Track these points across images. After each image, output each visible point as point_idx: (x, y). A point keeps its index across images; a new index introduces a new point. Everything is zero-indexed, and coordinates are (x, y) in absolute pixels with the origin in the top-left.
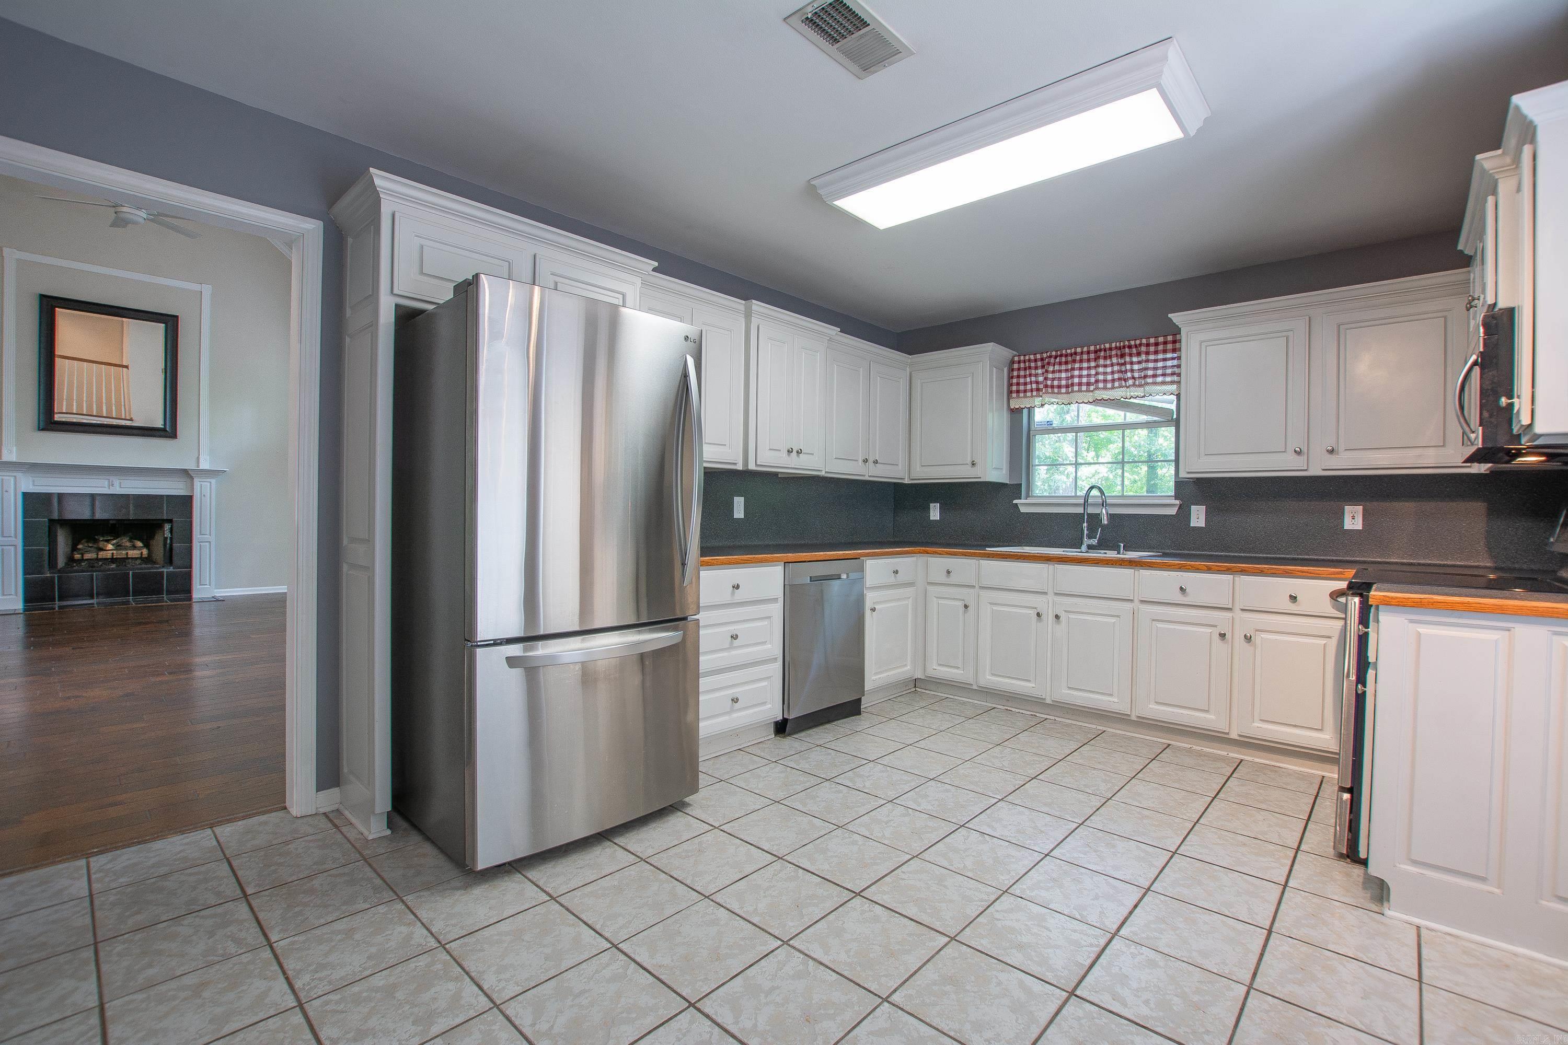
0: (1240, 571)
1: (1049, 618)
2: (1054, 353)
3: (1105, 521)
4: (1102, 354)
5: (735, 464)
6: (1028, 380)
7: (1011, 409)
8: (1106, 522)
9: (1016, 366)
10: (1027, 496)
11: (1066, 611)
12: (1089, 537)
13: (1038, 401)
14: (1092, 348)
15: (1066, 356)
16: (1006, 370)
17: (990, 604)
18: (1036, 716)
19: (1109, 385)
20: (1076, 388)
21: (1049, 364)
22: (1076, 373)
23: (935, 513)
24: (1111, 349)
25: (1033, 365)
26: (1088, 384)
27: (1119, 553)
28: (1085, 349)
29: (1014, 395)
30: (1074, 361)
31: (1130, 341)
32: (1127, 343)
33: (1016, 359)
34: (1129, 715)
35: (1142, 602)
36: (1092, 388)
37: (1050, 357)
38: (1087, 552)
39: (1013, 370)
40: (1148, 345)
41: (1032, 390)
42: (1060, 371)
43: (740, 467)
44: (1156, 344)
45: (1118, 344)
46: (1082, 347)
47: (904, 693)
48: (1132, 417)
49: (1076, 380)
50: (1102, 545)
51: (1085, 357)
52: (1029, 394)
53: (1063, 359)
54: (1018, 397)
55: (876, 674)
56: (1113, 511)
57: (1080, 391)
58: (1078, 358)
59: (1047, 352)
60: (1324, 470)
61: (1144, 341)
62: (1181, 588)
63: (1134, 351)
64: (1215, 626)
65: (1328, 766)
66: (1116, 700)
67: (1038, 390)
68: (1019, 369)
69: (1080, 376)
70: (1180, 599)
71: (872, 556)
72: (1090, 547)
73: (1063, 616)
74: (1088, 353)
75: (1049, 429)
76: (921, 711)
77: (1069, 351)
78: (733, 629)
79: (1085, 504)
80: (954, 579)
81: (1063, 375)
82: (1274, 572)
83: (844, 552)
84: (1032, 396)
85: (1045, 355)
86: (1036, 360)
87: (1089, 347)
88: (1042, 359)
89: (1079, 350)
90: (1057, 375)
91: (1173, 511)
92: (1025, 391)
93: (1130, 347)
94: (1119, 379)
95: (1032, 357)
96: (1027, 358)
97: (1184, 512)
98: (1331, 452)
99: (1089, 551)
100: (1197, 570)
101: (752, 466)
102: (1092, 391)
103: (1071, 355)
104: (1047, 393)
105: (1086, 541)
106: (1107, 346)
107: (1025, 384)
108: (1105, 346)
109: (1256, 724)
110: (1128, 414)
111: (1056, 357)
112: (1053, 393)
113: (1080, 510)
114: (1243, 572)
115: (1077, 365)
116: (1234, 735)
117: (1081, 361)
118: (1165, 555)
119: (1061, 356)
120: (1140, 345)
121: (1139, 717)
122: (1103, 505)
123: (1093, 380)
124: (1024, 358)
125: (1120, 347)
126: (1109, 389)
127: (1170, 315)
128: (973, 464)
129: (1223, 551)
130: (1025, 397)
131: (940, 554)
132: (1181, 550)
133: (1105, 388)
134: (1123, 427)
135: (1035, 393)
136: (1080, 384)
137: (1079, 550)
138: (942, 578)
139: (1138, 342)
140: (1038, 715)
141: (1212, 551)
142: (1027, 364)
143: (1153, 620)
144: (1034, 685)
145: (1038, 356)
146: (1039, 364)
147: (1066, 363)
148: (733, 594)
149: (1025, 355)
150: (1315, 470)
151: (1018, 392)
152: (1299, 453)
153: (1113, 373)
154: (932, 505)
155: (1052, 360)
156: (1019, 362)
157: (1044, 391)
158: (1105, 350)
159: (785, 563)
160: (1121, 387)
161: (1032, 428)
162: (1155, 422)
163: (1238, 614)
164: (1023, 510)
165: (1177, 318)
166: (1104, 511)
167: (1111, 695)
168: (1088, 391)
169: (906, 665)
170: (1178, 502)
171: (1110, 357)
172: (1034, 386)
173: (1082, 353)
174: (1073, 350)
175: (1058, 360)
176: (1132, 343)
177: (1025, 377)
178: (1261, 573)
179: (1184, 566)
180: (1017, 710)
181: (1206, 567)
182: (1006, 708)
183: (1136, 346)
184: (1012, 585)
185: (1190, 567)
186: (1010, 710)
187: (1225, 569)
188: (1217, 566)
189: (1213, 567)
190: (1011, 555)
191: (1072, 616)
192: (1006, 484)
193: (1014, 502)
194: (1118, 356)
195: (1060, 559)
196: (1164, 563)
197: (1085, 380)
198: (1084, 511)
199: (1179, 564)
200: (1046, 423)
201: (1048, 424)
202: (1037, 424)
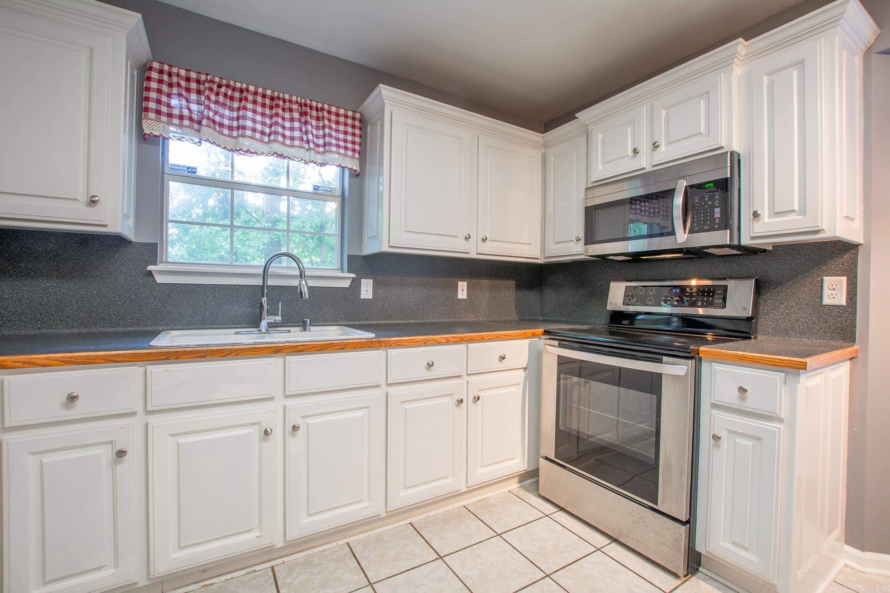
0: (470, 340)
1: (279, 433)
2: (216, 80)
3: (305, 296)
4: (280, 103)
6: (175, 101)
7: (142, 132)
8: (307, 296)
9: (153, 75)
10: (165, 261)
11: (303, 417)
12: (269, 313)
15: (234, 89)
17: (172, 435)
18: (255, 571)
19: (289, 142)
21: (209, 90)
22: (246, 114)
24: (291, 102)
25: (183, 83)
26: (263, 133)
28: (260, 91)
29: (149, 115)
30: (246, 100)
31: (311, 101)
32: (308, 102)
33: (155, 65)
34: (379, 515)
35: (396, 384)
36: (266, 138)
37: (212, 82)
38: (268, 332)
39: (148, 79)
41: (181, 117)
42: (224, 107)
44: (338, 115)
46: (256, 86)
49: (248, 123)
50: (286, 322)
51: (259, 99)
52: (176, 121)
53: (230, 92)
57: (253, 138)
58: (251, 97)
59: (206, 74)
60: (478, 254)
61: (326, 107)
62: (429, 364)
63: (313, 113)
64: (452, 395)
65: (509, 482)
67: (192, 119)
68: (159, 81)
69: (254, 121)
70: (427, 374)
72: (271, 325)
73: (302, 424)
74: (264, 96)
75: (190, 177)
77: (238, 85)
79: (265, 274)
81: (227, 112)
82: (490, 337)
84: (182, 125)
85: (203, 77)
86: (188, 79)
87: (264, 89)
88: (198, 81)
89: (251, 88)
91: (346, 284)
92: (170, 115)
94: (299, 139)
96: (174, 70)
97: (356, 285)
98: (484, 240)
102: (267, 142)
103: (241, 90)
105: (266, 320)
107: (170, 106)
108: (283, 96)
109: (479, 474)
111: (219, 85)
113: (258, 282)
115: (249, 106)
116: (462, 489)
117: (254, 102)
119: (228, 86)
122: (301, 276)
123: (268, 129)
124: (169, 69)
125: (300, 103)
126: (289, 146)
130: (170, 123)
133: (284, 144)
135: (187, 122)
136: (253, 130)
138: (62, 411)
139: (320, 105)
141: (378, 320)
142: (174, 78)
143: (402, 402)
144: (258, 534)
145: (193, 75)
146: (194, 85)
149: (170, 66)
150: (473, 255)
151: (158, 112)
152: (467, 238)
153: (292, 129)
156: (159, 71)
158: (284, 101)
163: (466, 379)
164: (160, 279)
166: (304, 285)
167: (358, 502)
168: (262, 140)
170: (350, 275)
171: (290, 110)
173: (255, 93)
174: (244, 86)
175: (222, 90)
176: (314, 104)
177: (170, 95)
178: (483, 340)
179: (429, 341)
180: (223, 578)
181: (446, 339)
182: (203, 583)
183: (317, 109)
184: (216, 397)
185: (433, 341)
186: (210, 585)
187: (459, 340)
188: (453, 337)
189: (451, 339)
190: (214, 351)
191: (310, 421)
192: (130, 242)
193: (149, 268)
194: (299, 112)
195: (296, 349)
196: (411, 339)
197: (259, 127)
198: (264, 283)
199: (425, 339)
200: (186, 169)
201: (189, 170)
202: (172, 167)
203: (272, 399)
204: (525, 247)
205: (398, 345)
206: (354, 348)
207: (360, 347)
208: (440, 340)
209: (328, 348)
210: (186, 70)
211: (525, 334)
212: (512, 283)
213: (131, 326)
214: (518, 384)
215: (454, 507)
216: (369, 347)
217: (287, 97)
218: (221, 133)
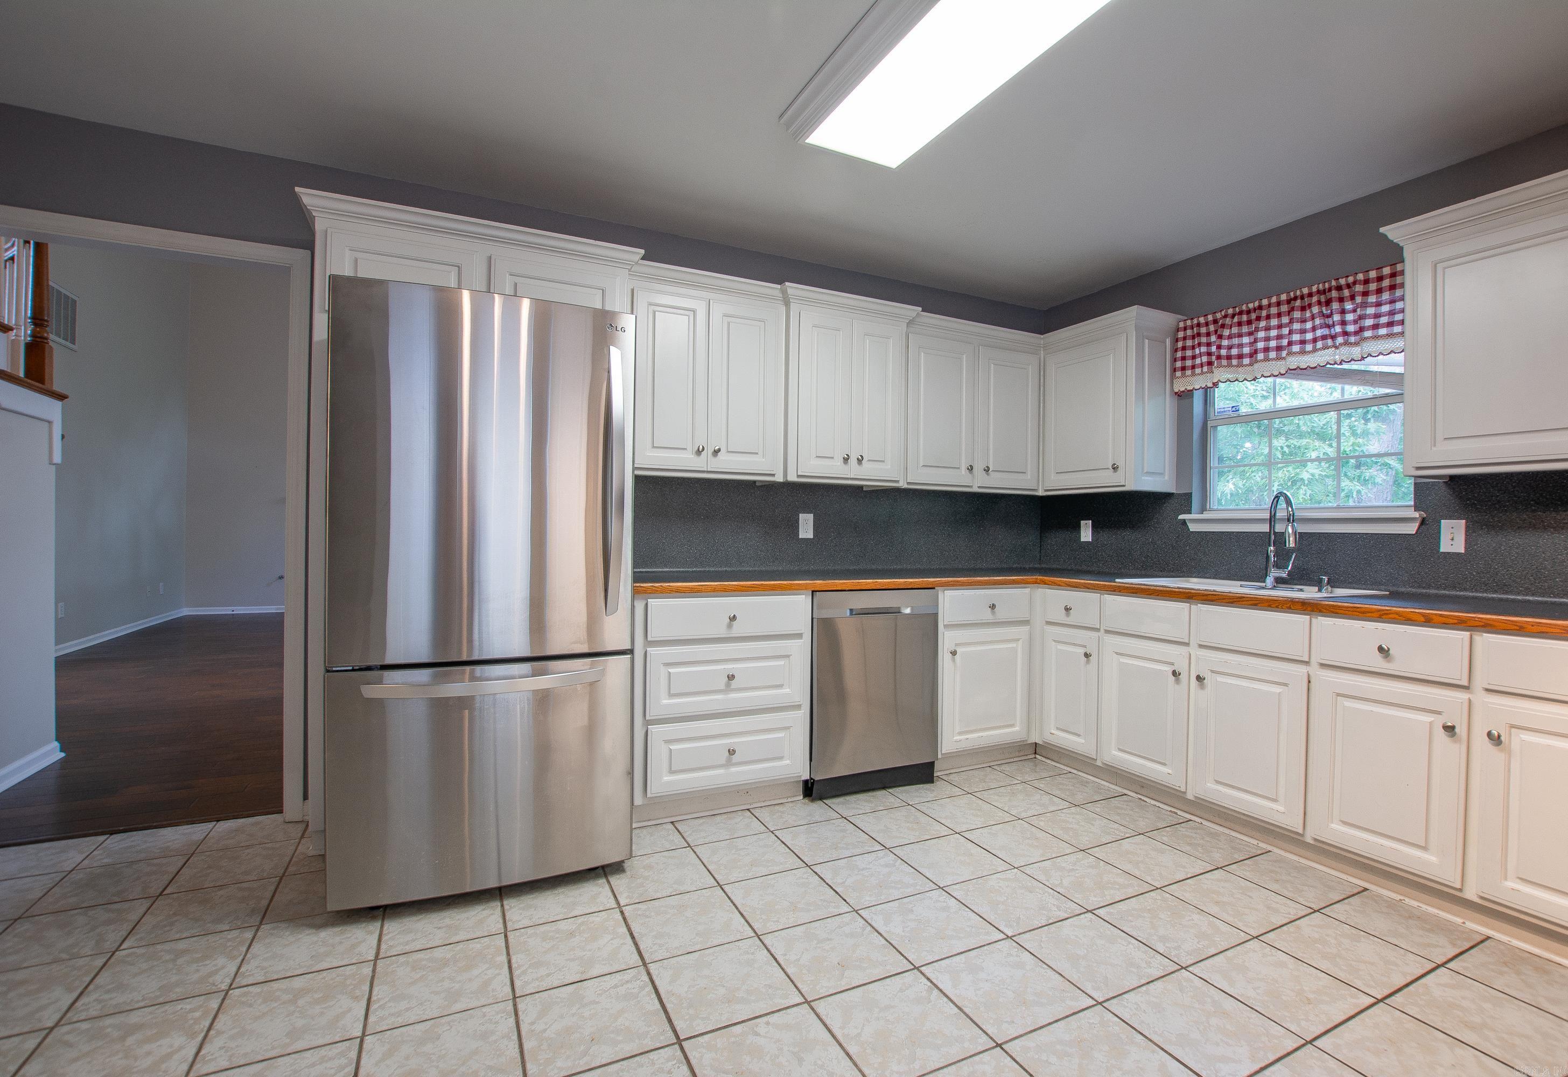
0: (1482, 626)
1: (1190, 679)
2: (1230, 311)
3: (1291, 543)
4: (1298, 303)
5: (773, 475)
6: (1197, 351)
7: (1176, 393)
9: (1181, 334)
10: (1203, 509)
11: (1213, 672)
12: (1277, 566)
13: (1213, 378)
14: (1284, 297)
15: (1248, 312)
16: (1168, 341)
17: (1117, 653)
18: (1176, 813)
19: (1309, 347)
20: (1260, 356)
21: (1223, 326)
22: (1261, 334)
23: (1086, 533)
24: (1310, 295)
25: (1203, 330)
26: (1279, 348)
27: (1320, 590)
28: (1274, 300)
29: (1178, 374)
30: (1259, 319)
31: (1338, 279)
32: (1334, 283)
33: (1181, 325)
34: (1302, 835)
35: (1323, 665)
36: (1284, 353)
37: (1226, 316)
38: (1274, 588)
39: (1177, 340)
40: (1366, 282)
41: (1202, 365)
42: (1240, 335)
43: (779, 478)
44: (1380, 279)
45: (1321, 285)
46: (1270, 298)
47: (1016, 759)
48: (1353, 391)
49: (1261, 345)
50: (1300, 577)
51: (1274, 310)
52: (1198, 371)
53: (1245, 318)
54: (1184, 376)
55: (960, 733)
57: (1267, 359)
58: (1264, 313)
59: (1221, 311)
61: (1360, 277)
62: (1381, 649)
63: (1346, 293)
64: (1439, 713)
66: (1281, 809)
67: (1210, 363)
68: (1185, 338)
69: (1267, 339)
70: (1378, 663)
71: (953, 585)
72: (1279, 581)
73: (1209, 678)
74: (1278, 304)
75: (1235, 417)
76: (1020, 787)
77: (1251, 306)
78: (730, 667)
79: (1272, 520)
80: (1073, 619)
81: (1246, 340)
82: (1544, 629)
83: (906, 580)
84: (1202, 373)
85: (1218, 315)
86: (1207, 324)
87: (1278, 295)
88: (1215, 321)
89: (1265, 302)
90: (1236, 341)
91: (1412, 529)
92: (1193, 367)
93: (1339, 288)
94: (1324, 338)
95: (1202, 320)
96: (1195, 321)
97: (1429, 527)
99: (1279, 585)
100: (1408, 620)
101: (792, 478)
102: (1284, 358)
103: (1255, 310)
104: (1220, 366)
105: (1274, 573)
106: (1305, 291)
107: (1194, 357)
108: (1301, 292)
109: (1510, 884)
110: (1347, 387)
111: (1233, 316)
113: (1265, 528)
114: (1488, 627)
115: (1263, 324)
116: (1471, 894)
117: (1268, 317)
118: (1394, 595)
119: (1241, 313)
120: (1355, 283)
121: (1316, 840)
123: (1285, 342)
124: (1192, 322)
125: (1324, 290)
126: (1310, 352)
127: (1382, 230)
128: (1114, 469)
129: (1495, 592)
130: (1193, 374)
131: (1059, 585)
132: (1424, 588)
133: (1303, 352)
135: (1205, 369)
136: (1266, 350)
137: (1262, 584)
138: (1061, 616)
139: (1351, 279)
140: (1179, 812)
141: (1476, 591)
142: (1195, 329)
144: (1170, 771)
145: (1210, 318)
146: (1212, 328)
147: (1249, 322)
148: (730, 626)
149: (1192, 319)
151: (1184, 368)
153: (1314, 329)
154: (1082, 522)
155: (1228, 321)
156: (1185, 329)
157: (1215, 364)
158: (1302, 297)
159: (813, 592)
160: (1326, 347)
161: (1212, 416)
162: (1387, 395)
163: (1482, 700)
164: (1193, 527)
165: (1393, 232)
166: (1290, 530)
167: (1275, 800)
168: (1279, 358)
169: (1012, 726)
170: (1417, 515)
171: (1310, 306)
172: (1205, 359)
173: (1269, 306)
174: (1257, 304)
175: (1236, 320)
176: (1342, 282)
177: (1193, 348)
178: (1520, 631)
179: (1387, 614)
180: (1153, 802)
181: (1423, 616)
182: (1140, 797)
184: (1143, 630)
185: (1397, 616)
186: (1143, 801)
187: (1456, 621)
188: (1441, 615)
189: (1434, 617)
190: (1142, 589)
191: (1220, 679)
193: (1181, 517)
194: (1321, 304)
195: (1205, 597)
196: (1355, 607)
197: (1273, 343)
198: (1270, 530)
199: (1379, 610)
200: (1230, 409)
201: (1234, 409)
202: (1219, 410)
203: (1187, 645)
205: (1333, 612)
206: (1270, 606)
207: (1277, 607)
208: (1411, 616)
209: (1239, 601)
210: (1205, 316)
215: (1464, 923)
216: (1290, 608)
218: (1240, 365)
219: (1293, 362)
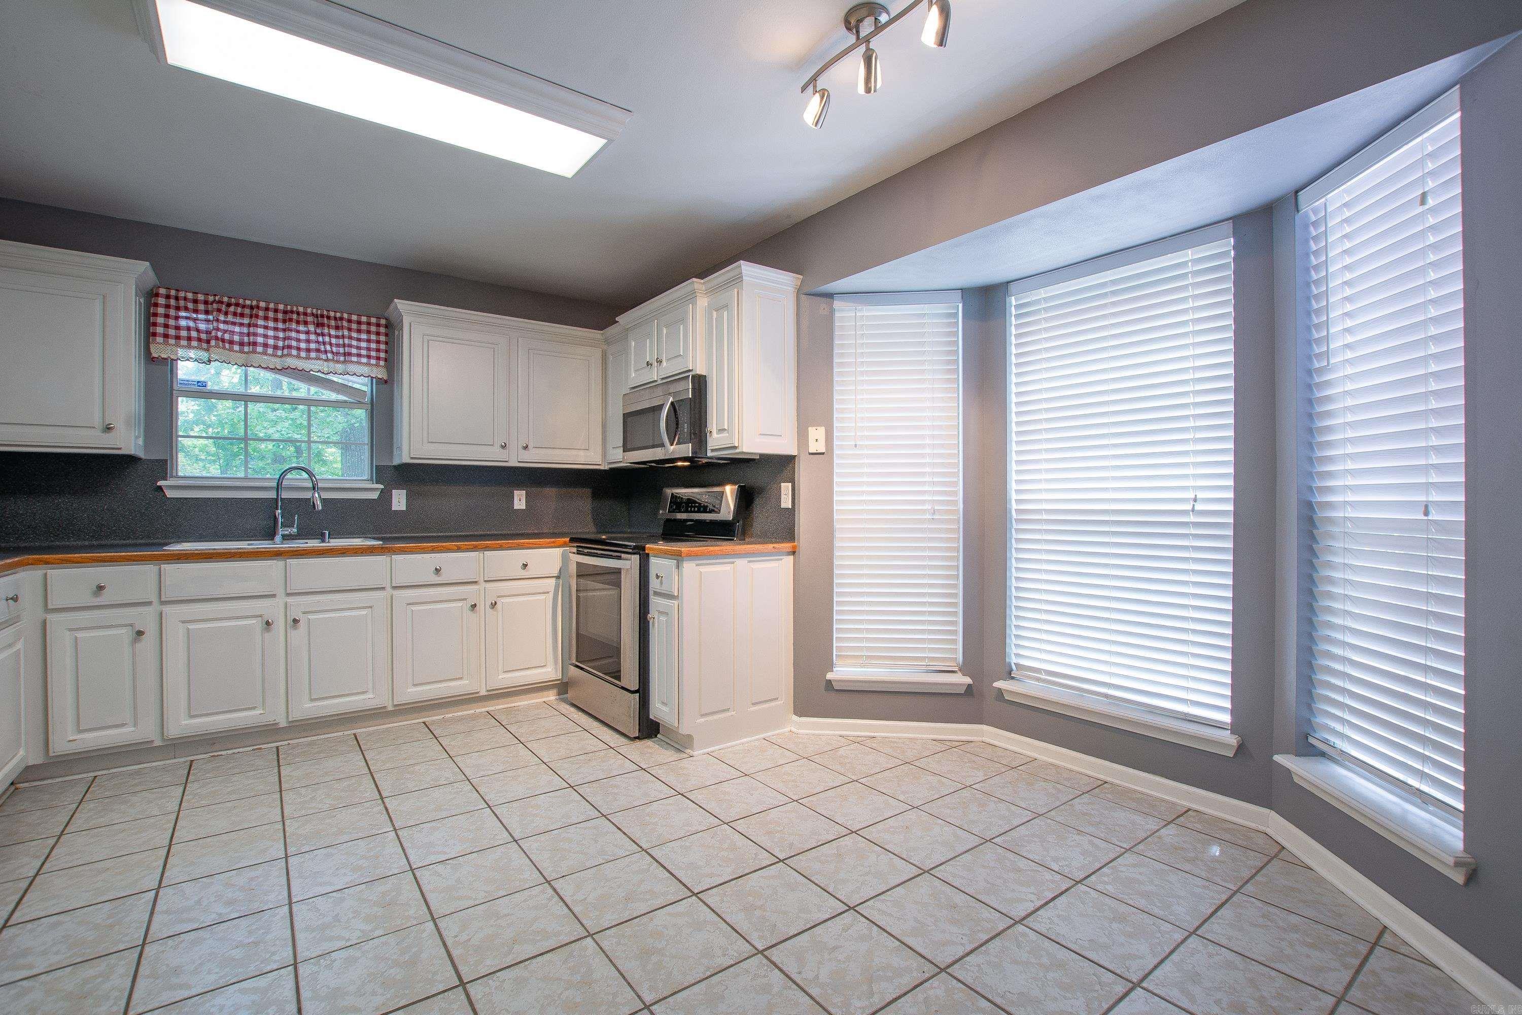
0: (485, 548)
1: (280, 625)
2: (226, 299)
3: (318, 508)
4: (294, 317)
6: (183, 323)
7: (148, 356)
8: (320, 508)
9: (160, 300)
10: (173, 476)
11: (304, 613)
12: (283, 525)
13: (181, 352)
14: (281, 307)
15: (244, 307)
17: (183, 622)
19: (304, 354)
21: (217, 310)
24: (304, 314)
25: (191, 305)
26: (276, 347)
27: (323, 541)
28: (271, 305)
29: (157, 339)
31: (329, 311)
32: (325, 313)
36: (279, 353)
37: (220, 302)
39: (155, 304)
40: (350, 321)
41: (190, 339)
42: (234, 323)
44: (359, 323)
46: (267, 302)
47: (4, 798)
49: (260, 340)
50: (303, 534)
51: (271, 314)
52: (184, 342)
53: (239, 310)
54: (158, 342)
56: (326, 495)
57: (265, 353)
58: (261, 313)
59: (214, 295)
60: (519, 462)
61: (347, 316)
62: (435, 570)
63: (333, 323)
64: (467, 600)
65: (545, 693)
66: (371, 696)
67: (201, 340)
68: (166, 306)
69: (265, 336)
70: (435, 579)
72: (285, 538)
73: (303, 619)
74: (276, 311)
75: (200, 391)
77: (248, 302)
79: (279, 487)
80: (108, 598)
81: (237, 329)
82: (511, 545)
84: (183, 346)
85: (210, 298)
86: (196, 301)
87: (276, 304)
88: (206, 303)
89: (262, 304)
90: (230, 327)
91: (375, 495)
92: (177, 337)
93: (329, 318)
95: (190, 296)
96: (181, 294)
97: (385, 496)
98: (526, 448)
99: (286, 541)
103: (252, 308)
105: (281, 531)
107: (178, 328)
108: (297, 309)
110: (317, 390)
111: (228, 305)
112: (224, 348)
113: (272, 495)
115: (259, 322)
116: (483, 692)
117: (266, 318)
119: (237, 305)
121: (395, 706)
122: (314, 488)
123: (281, 344)
124: (176, 293)
125: (317, 315)
126: (304, 359)
127: (397, 301)
128: (108, 428)
130: (175, 344)
133: (298, 357)
134: (309, 402)
135: (195, 344)
136: (265, 345)
137: (276, 541)
138: (90, 599)
139: (338, 315)
141: (413, 533)
142: (181, 301)
143: (408, 604)
144: (259, 712)
145: (201, 297)
146: (202, 307)
147: (244, 315)
149: (177, 290)
150: (513, 463)
151: (166, 336)
152: (504, 447)
153: (308, 341)
155: (223, 307)
157: (213, 343)
158: (298, 314)
160: (318, 359)
161: (173, 385)
162: (345, 402)
163: (487, 586)
164: (170, 494)
166: (317, 495)
167: (365, 693)
168: (274, 355)
169: (20, 749)
170: (379, 486)
171: (305, 323)
172: (194, 334)
173: (266, 309)
174: (254, 303)
175: (231, 309)
176: (332, 314)
177: (177, 318)
179: (437, 548)
180: (230, 753)
181: (457, 546)
182: (212, 754)
183: (335, 319)
186: (218, 755)
187: (472, 547)
188: (466, 545)
189: (462, 546)
190: (220, 553)
191: (311, 616)
192: (140, 459)
193: (159, 483)
194: (314, 324)
195: (296, 553)
196: (417, 546)
197: (271, 342)
198: (278, 496)
199: (432, 546)
200: (196, 383)
201: (199, 386)
202: (181, 382)
203: (274, 596)
204: (582, 453)
205: (403, 551)
206: (354, 554)
208: (450, 547)
210: (193, 293)
211: (554, 542)
212: (588, 491)
213: (141, 539)
214: (548, 593)
215: (474, 711)
216: (373, 553)
217: (301, 309)
218: (231, 350)
219: (292, 362)
